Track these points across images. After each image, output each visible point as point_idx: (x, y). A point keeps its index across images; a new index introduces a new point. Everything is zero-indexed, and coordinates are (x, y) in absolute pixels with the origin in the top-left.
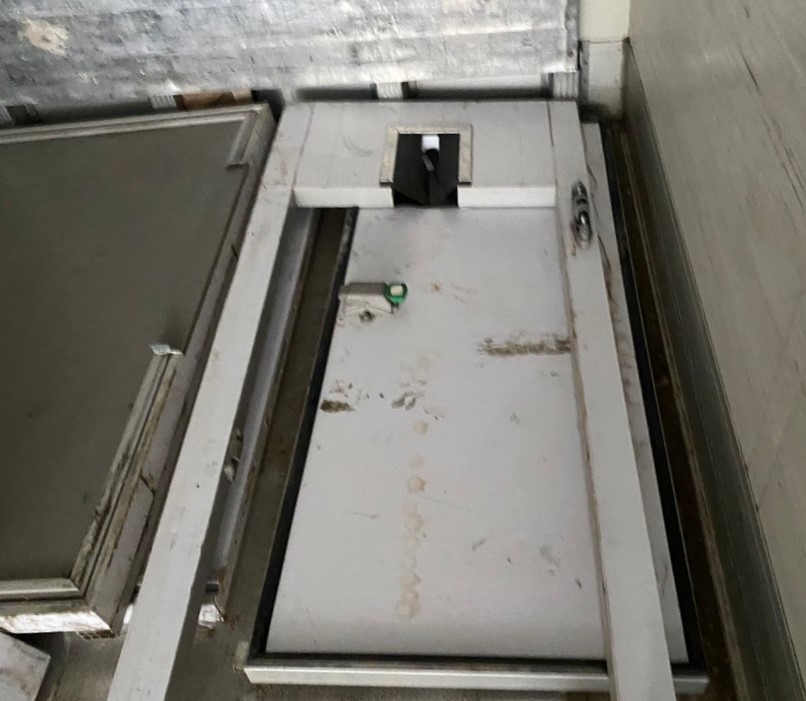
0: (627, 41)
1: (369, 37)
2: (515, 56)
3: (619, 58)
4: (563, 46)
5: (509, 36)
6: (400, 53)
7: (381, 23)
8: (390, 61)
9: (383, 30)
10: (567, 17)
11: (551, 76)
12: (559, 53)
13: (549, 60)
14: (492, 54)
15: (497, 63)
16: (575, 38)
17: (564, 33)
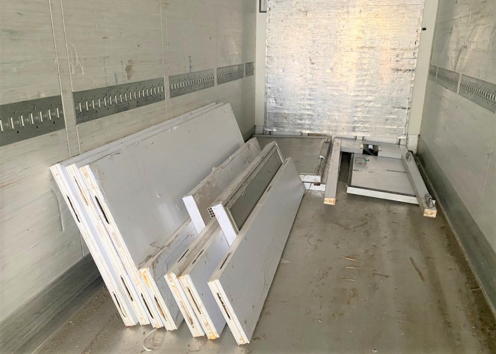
0: (419, 135)
1: (358, 125)
2: (392, 134)
3: (417, 139)
4: (404, 133)
5: (391, 129)
6: (365, 130)
7: (362, 123)
8: (362, 131)
9: (362, 124)
10: (405, 126)
11: (400, 139)
12: (403, 134)
13: (400, 136)
14: (386, 133)
15: (387, 135)
16: (407, 131)
17: (404, 130)
